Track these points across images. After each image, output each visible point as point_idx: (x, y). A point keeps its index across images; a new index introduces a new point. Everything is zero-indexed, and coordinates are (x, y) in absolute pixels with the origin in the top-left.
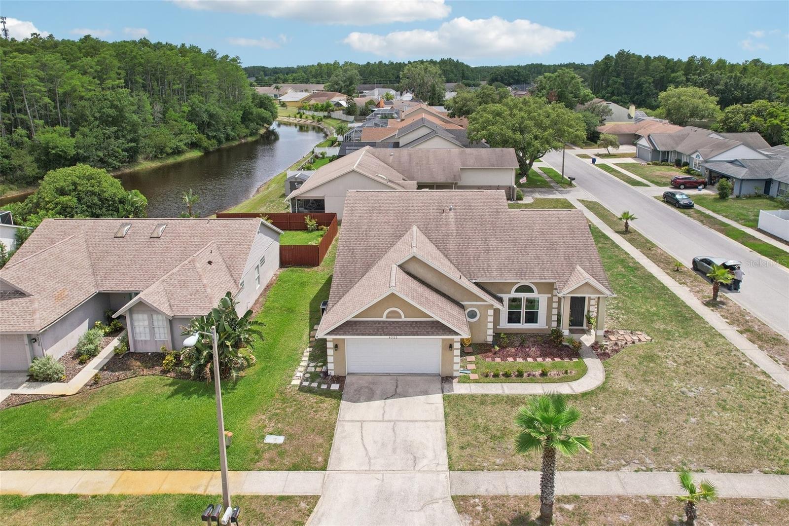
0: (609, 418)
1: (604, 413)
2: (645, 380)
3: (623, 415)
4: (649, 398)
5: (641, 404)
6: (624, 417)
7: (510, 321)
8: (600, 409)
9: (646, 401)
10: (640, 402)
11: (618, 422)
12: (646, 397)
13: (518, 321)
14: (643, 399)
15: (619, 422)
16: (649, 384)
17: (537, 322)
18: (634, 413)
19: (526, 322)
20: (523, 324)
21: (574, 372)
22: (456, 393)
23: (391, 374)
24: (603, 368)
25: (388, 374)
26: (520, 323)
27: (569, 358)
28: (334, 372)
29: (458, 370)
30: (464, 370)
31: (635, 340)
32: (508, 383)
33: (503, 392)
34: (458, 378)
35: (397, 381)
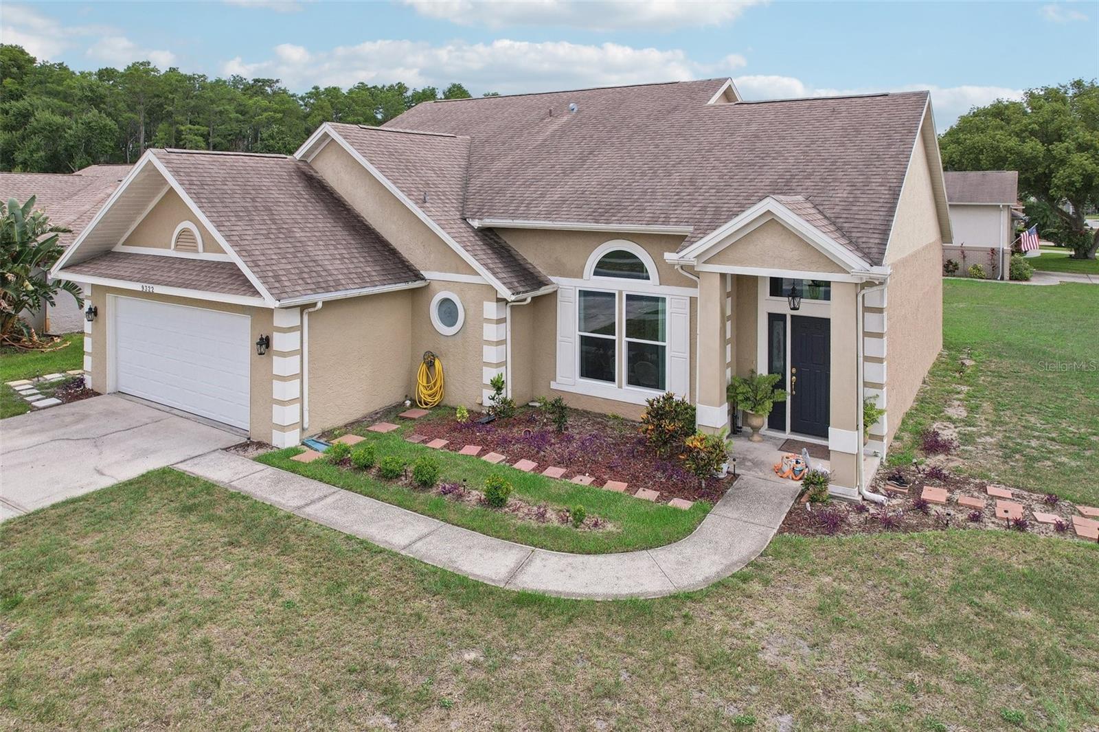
2: (902, 654)
13: (606, 373)
16: (912, 675)
17: (663, 387)
19: (631, 382)
20: (620, 387)
21: (610, 527)
22: (196, 473)
23: (175, 411)
24: (754, 553)
25: (168, 409)
26: (613, 380)
27: (662, 494)
28: (92, 378)
29: (283, 428)
30: (322, 444)
31: (1042, 523)
32: (361, 493)
33: (299, 508)
34: (276, 450)
35: (156, 422)
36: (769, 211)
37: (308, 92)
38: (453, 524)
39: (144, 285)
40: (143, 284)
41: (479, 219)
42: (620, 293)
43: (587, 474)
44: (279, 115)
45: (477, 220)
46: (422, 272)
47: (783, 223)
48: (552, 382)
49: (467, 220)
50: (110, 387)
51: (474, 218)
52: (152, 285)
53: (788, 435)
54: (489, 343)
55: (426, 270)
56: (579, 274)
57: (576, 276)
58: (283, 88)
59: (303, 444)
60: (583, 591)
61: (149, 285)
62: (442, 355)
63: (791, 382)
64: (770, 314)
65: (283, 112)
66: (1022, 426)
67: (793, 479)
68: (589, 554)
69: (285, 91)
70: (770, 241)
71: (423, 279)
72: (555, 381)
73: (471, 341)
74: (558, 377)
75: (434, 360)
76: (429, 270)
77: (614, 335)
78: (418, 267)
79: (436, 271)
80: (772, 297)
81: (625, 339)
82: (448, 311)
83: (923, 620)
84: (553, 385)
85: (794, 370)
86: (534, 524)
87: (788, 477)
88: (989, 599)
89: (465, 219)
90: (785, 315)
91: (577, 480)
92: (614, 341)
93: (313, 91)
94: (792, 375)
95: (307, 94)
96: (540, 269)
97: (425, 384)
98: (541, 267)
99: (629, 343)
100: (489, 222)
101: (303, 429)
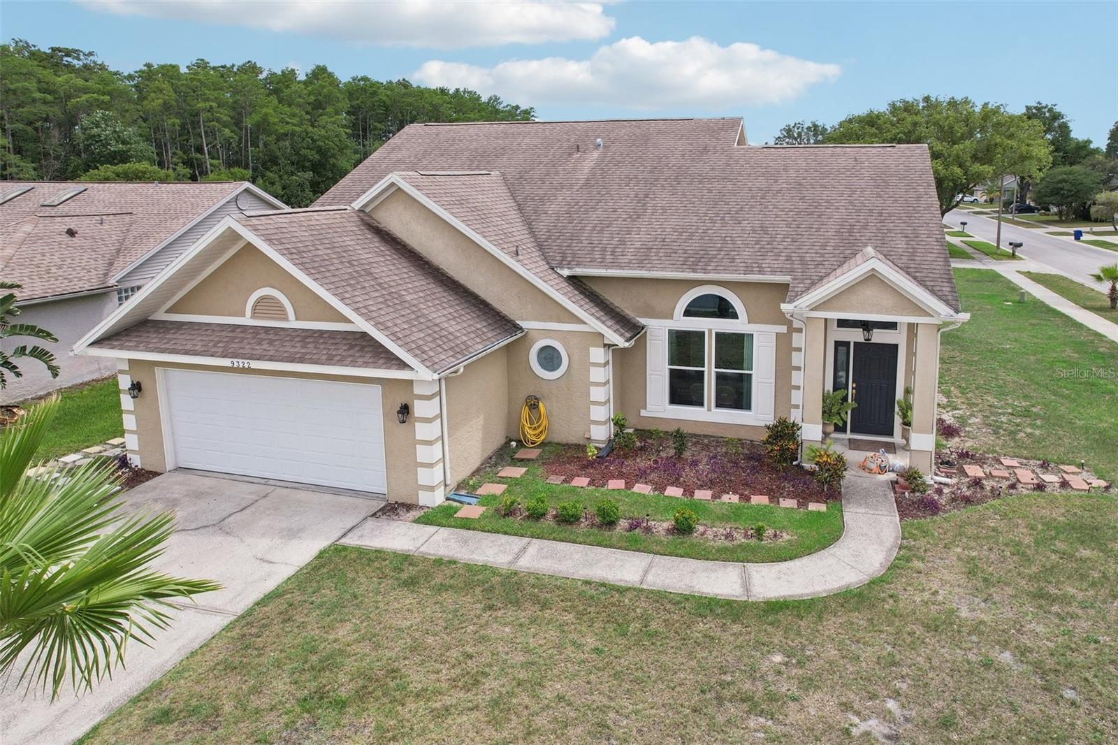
0: (819, 705)
1: (808, 684)
2: (1040, 595)
3: (891, 705)
4: (1031, 657)
5: (990, 675)
6: (886, 716)
7: (678, 397)
8: (800, 664)
9: (1018, 668)
10: (987, 665)
11: (847, 732)
12: (1023, 652)
13: (696, 400)
14: (1006, 657)
15: (854, 731)
16: (1055, 608)
17: (749, 408)
18: (939, 704)
19: (718, 405)
20: (709, 410)
21: (786, 537)
22: (374, 546)
23: (271, 482)
24: (897, 538)
25: (263, 481)
26: (702, 404)
27: (799, 501)
28: (140, 458)
29: (431, 489)
30: (464, 496)
31: (1049, 482)
32: (554, 539)
33: (511, 563)
34: (426, 510)
35: (264, 497)
36: (873, 269)
37: (138, 70)
38: (661, 555)
39: (235, 360)
40: (232, 360)
41: (568, 268)
42: (710, 331)
43: (731, 493)
44: (107, 98)
45: (566, 269)
46: (517, 322)
47: (883, 279)
48: (641, 411)
49: (555, 269)
50: (170, 465)
51: (563, 268)
52: (248, 361)
53: (849, 435)
54: (597, 384)
55: (522, 320)
56: (670, 316)
57: (666, 318)
58: (99, 62)
59: (448, 499)
60: (806, 591)
61: (244, 361)
62: (544, 398)
63: (852, 394)
64: (836, 342)
65: (110, 94)
66: (988, 406)
67: (879, 473)
68: (785, 561)
69: (103, 67)
70: (870, 292)
71: (521, 329)
72: (646, 409)
73: (577, 384)
74: (648, 406)
75: (538, 403)
76: (527, 320)
77: (704, 367)
78: (512, 317)
79: (534, 320)
80: (839, 328)
81: (714, 370)
82: (550, 358)
83: (1034, 569)
84: (643, 413)
85: (854, 386)
86: (728, 544)
87: (875, 473)
88: (1060, 545)
89: (553, 269)
90: (849, 342)
91: (725, 498)
92: (703, 372)
93: (146, 68)
94: (853, 388)
95: (136, 72)
96: (628, 312)
97: (529, 425)
98: (628, 310)
99: (717, 372)
100: (579, 271)
101: (446, 485)
